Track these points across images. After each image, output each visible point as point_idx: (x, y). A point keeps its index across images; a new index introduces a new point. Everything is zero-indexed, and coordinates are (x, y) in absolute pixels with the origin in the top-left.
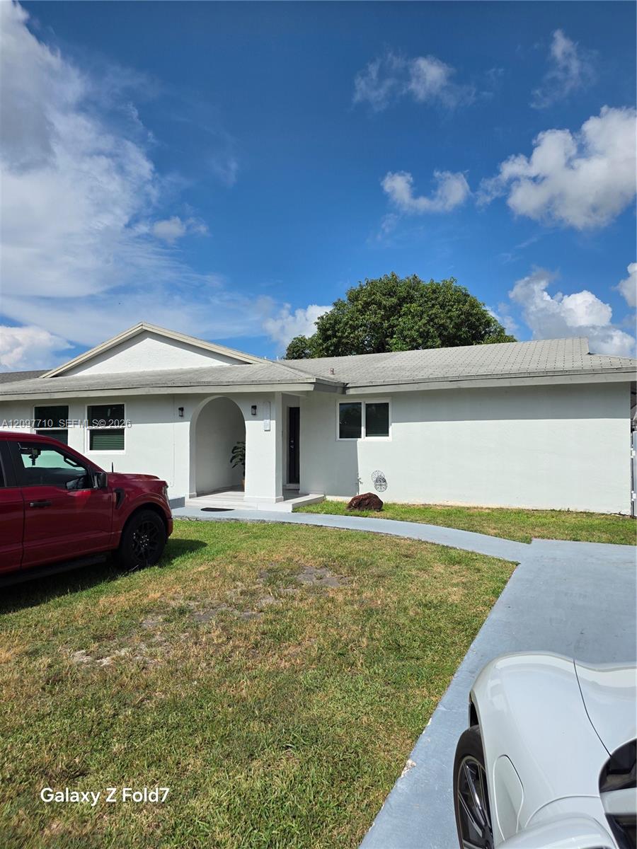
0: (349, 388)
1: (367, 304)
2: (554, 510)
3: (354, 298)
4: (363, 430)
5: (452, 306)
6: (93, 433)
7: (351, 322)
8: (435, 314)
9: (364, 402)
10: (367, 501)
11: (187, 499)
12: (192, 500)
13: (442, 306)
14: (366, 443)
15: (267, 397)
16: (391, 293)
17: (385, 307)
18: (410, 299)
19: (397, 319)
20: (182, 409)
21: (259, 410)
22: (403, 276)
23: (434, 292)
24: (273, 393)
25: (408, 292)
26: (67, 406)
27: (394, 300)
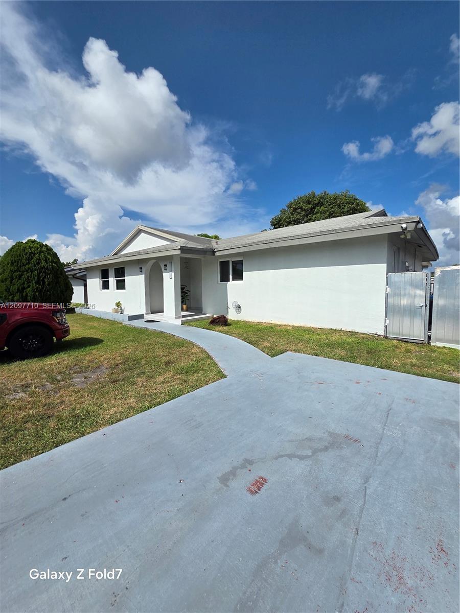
0: (216, 251)
1: (295, 209)
2: (331, 329)
3: (290, 206)
4: (231, 277)
5: (345, 206)
6: (118, 281)
7: (287, 220)
8: (333, 211)
9: (231, 260)
10: (218, 320)
11: (145, 315)
12: (147, 316)
13: (339, 206)
14: (232, 284)
15: (170, 258)
16: (309, 203)
17: (305, 210)
18: (320, 204)
19: (312, 216)
20: (141, 268)
21: (168, 267)
22: (318, 192)
23: (335, 198)
24: (172, 256)
25: (319, 200)
26: (108, 269)
27: (311, 206)
